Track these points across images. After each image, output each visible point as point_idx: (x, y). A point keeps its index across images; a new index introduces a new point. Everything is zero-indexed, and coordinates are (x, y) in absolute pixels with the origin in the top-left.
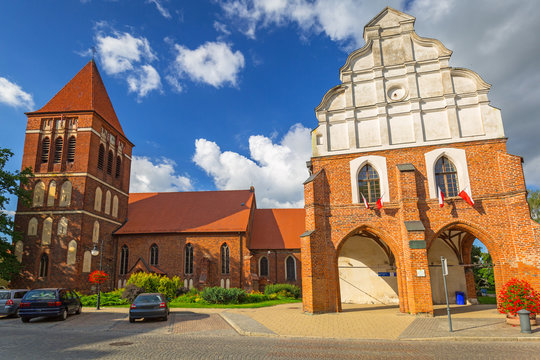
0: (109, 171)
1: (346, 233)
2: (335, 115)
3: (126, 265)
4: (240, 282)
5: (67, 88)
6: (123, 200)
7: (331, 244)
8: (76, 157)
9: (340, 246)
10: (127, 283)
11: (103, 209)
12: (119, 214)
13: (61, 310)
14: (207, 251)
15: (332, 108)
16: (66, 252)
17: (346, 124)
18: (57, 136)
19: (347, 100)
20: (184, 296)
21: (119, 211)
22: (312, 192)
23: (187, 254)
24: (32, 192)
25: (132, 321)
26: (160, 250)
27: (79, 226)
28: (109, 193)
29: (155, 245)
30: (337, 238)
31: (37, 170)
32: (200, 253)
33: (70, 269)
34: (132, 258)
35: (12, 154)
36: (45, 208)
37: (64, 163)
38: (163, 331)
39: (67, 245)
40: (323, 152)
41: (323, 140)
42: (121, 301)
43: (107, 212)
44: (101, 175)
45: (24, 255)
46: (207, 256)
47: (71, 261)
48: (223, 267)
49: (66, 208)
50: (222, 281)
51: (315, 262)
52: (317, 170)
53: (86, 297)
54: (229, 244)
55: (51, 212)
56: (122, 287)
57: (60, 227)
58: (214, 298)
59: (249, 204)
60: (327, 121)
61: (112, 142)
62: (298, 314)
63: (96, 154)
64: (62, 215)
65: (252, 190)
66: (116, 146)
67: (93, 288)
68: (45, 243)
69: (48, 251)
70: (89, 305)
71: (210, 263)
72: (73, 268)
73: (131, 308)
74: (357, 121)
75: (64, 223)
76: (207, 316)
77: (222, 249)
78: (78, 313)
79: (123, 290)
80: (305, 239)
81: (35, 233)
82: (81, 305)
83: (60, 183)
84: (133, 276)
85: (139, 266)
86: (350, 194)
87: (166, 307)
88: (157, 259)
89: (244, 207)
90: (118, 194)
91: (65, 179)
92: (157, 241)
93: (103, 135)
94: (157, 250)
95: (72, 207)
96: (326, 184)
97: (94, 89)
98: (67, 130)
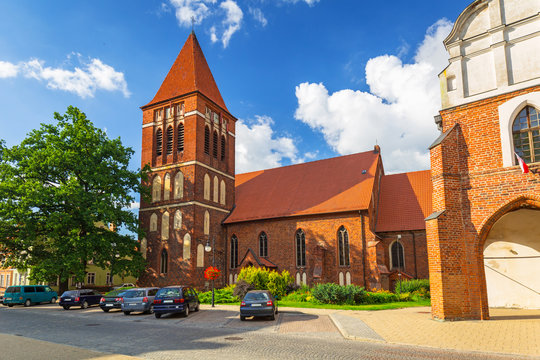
0: (215, 154)
1: (493, 211)
2: (473, 44)
3: (236, 260)
4: (364, 277)
5: (172, 71)
6: (230, 184)
7: (470, 227)
8: (185, 145)
9: (484, 229)
10: (238, 278)
11: (212, 197)
12: (226, 201)
13: (184, 307)
14: (322, 238)
15: (469, 33)
16: (181, 246)
17: (492, 54)
18: (167, 126)
19: (492, 17)
20: (295, 293)
21: (226, 196)
22: (440, 159)
23: (299, 243)
24: (151, 187)
25: (243, 319)
26: (269, 239)
27: (192, 219)
28: (216, 178)
29: (263, 233)
30: (479, 218)
31: (154, 165)
32: (313, 240)
33: (187, 264)
34: (242, 250)
35: (133, 152)
36: (162, 203)
37: (175, 154)
38: (269, 331)
39: (182, 239)
40: (457, 99)
41: (457, 83)
42: (233, 299)
43: (216, 200)
44: (208, 160)
45: (148, 251)
46: (322, 243)
47: (187, 256)
48: (341, 257)
49: (179, 201)
50: (341, 275)
51: (445, 252)
52: (449, 126)
53: (202, 294)
54: (348, 227)
55: (168, 207)
56: (233, 283)
57: (175, 222)
58: (326, 297)
59: (373, 171)
60: (463, 55)
61: (216, 121)
62: (426, 320)
63: (203, 138)
64: (177, 208)
65: (377, 150)
66: (220, 125)
67: (207, 284)
68: (164, 238)
69: (167, 247)
70: (205, 302)
71: (325, 253)
72: (189, 263)
73: (242, 306)
74: (508, 44)
75: (178, 216)
76: (316, 317)
77: (339, 234)
78: (197, 310)
79: (234, 286)
80: (431, 222)
81: (156, 229)
82: (199, 302)
83: (174, 174)
84: (243, 271)
85: (249, 258)
86: (500, 154)
87: (273, 305)
88: (266, 249)
89: (366, 175)
90: (225, 178)
91: (178, 170)
92: (265, 228)
93: (207, 115)
94: (266, 239)
95: (184, 200)
96: (462, 145)
97: (196, 66)
98: (175, 117)
